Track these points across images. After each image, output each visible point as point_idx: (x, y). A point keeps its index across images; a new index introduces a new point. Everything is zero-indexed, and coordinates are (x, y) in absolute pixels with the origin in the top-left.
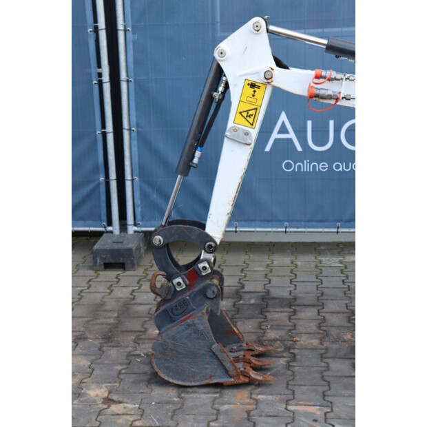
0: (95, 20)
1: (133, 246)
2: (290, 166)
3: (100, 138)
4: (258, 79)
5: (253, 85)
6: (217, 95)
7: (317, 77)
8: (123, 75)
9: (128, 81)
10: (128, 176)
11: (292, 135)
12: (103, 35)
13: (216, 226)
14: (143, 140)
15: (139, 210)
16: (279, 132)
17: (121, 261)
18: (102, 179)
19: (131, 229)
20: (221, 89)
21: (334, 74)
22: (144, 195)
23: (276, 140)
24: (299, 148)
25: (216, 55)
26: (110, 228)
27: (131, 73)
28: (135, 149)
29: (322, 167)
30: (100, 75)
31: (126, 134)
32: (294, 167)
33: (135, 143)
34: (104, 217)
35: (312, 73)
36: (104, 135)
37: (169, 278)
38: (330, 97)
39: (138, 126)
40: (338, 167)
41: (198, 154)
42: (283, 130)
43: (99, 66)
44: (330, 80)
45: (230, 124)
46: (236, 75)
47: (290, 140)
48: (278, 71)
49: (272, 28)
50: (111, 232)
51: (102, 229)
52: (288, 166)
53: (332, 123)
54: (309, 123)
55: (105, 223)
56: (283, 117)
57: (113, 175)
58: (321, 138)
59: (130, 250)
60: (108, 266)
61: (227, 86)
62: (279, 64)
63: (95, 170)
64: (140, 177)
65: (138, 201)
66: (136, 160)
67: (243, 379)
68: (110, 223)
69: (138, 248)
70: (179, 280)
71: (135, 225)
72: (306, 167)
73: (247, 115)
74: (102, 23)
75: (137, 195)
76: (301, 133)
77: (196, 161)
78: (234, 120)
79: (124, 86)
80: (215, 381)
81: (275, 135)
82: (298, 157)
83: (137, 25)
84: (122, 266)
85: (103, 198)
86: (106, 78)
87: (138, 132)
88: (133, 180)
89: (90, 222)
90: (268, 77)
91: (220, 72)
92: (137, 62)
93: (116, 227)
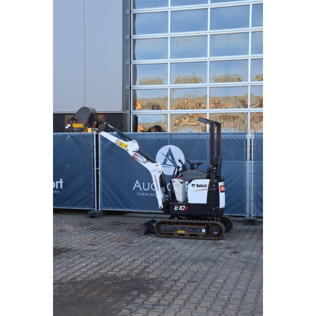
0: (93, 156)
2: (139, 194)
10: (99, 195)
11: (139, 186)
12: (95, 160)
14: (103, 186)
15: (101, 204)
18: (93, 196)
19: (100, 209)
24: (141, 190)
29: (147, 194)
31: (99, 184)
32: (140, 194)
34: (93, 206)
36: (94, 184)
40: (150, 195)
42: (137, 185)
43: (94, 167)
51: (92, 209)
52: (138, 194)
53: (149, 183)
54: (143, 183)
56: (137, 182)
57: (96, 195)
58: (146, 187)
60: (91, 217)
63: (91, 193)
65: (102, 202)
66: (101, 191)
68: (94, 208)
72: (143, 194)
75: (102, 200)
76: (142, 186)
81: (135, 186)
82: (141, 192)
83: (103, 158)
84: (94, 217)
85: (93, 201)
87: (103, 184)
88: (101, 196)
89: (89, 207)
92: (103, 167)
93: (96, 209)
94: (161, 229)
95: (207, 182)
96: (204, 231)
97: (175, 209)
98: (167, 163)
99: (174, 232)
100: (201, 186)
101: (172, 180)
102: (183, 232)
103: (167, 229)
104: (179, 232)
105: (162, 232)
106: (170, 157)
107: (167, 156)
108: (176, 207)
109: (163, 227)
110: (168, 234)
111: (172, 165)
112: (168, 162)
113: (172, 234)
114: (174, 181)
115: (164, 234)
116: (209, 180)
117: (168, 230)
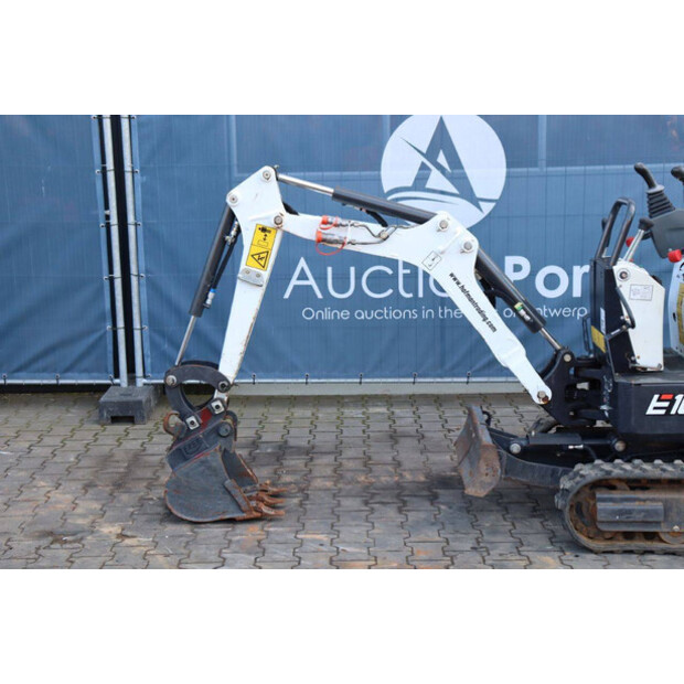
0: (104, 160)
1: (142, 398)
2: (310, 314)
3: (107, 284)
4: (269, 224)
5: (264, 230)
6: (229, 239)
7: (324, 223)
8: (131, 219)
9: (136, 225)
10: (137, 324)
11: (311, 282)
12: (111, 176)
13: (229, 366)
14: (152, 286)
15: (148, 361)
16: (298, 279)
17: (130, 414)
18: (109, 327)
19: (140, 382)
20: (233, 233)
21: (339, 220)
22: (154, 345)
23: (295, 287)
24: (320, 296)
25: (228, 201)
26: (117, 381)
27: (140, 217)
28: (144, 296)
29: (344, 315)
30: (108, 217)
31: (134, 281)
32: (315, 315)
33: (144, 290)
34: (111, 368)
35: (319, 219)
36: (112, 280)
37: (183, 417)
38: (337, 242)
39: (147, 271)
40: (359, 315)
41: (211, 295)
42: (303, 276)
43: (107, 207)
44: (336, 225)
45: (243, 266)
46: (248, 219)
47: (310, 287)
48: (287, 217)
49: (281, 176)
50: (119, 385)
51: (109, 382)
52: (308, 314)
53: (352, 269)
54: (330, 270)
55: (112, 376)
56: (302, 263)
57: (121, 323)
58: (341, 284)
59: (140, 402)
60: (115, 420)
61: (239, 230)
62: (289, 209)
63: (102, 318)
64: (150, 326)
65: (147, 352)
66: (145, 307)
67: (255, 514)
68: (117, 375)
69: (149, 401)
70: (192, 419)
71: (145, 377)
72: (327, 315)
73: (260, 258)
74: (110, 164)
75: (147, 345)
76: (322, 280)
77: (209, 302)
78: (246, 263)
79: (131, 230)
80: (227, 516)
81: (294, 282)
82: (319, 305)
84: (131, 420)
85: (110, 348)
86: (114, 220)
87: (147, 278)
88: (142, 329)
89: (95, 374)
90: (278, 222)
91: (232, 217)
92: (144, 205)
93: (123, 380)
94: (600, 517)
97: (650, 411)
98: (429, 185)
99: (663, 529)
101: (617, 269)
103: (629, 512)
105: (603, 528)
106: (442, 159)
107: (431, 154)
108: (654, 403)
109: (606, 506)
111: (451, 188)
112: (436, 180)
114: (624, 275)
115: (613, 537)
117: (640, 517)
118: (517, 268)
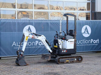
4: (28, 36)
20: (24, 37)
38: (34, 38)
52: (15, 48)
54: (17, 43)
56: (14, 42)
67: (27, 65)
81: (13, 44)
94: (60, 61)
95: (73, 40)
96: (76, 59)
97: (62, 52)
100: (72, 42)
102: (68, 61)
103: (62, 60)
104: (66, 61)
110: (62, 63)
113: (64, 62)
116: (74, 39)
118: (37, 42)
